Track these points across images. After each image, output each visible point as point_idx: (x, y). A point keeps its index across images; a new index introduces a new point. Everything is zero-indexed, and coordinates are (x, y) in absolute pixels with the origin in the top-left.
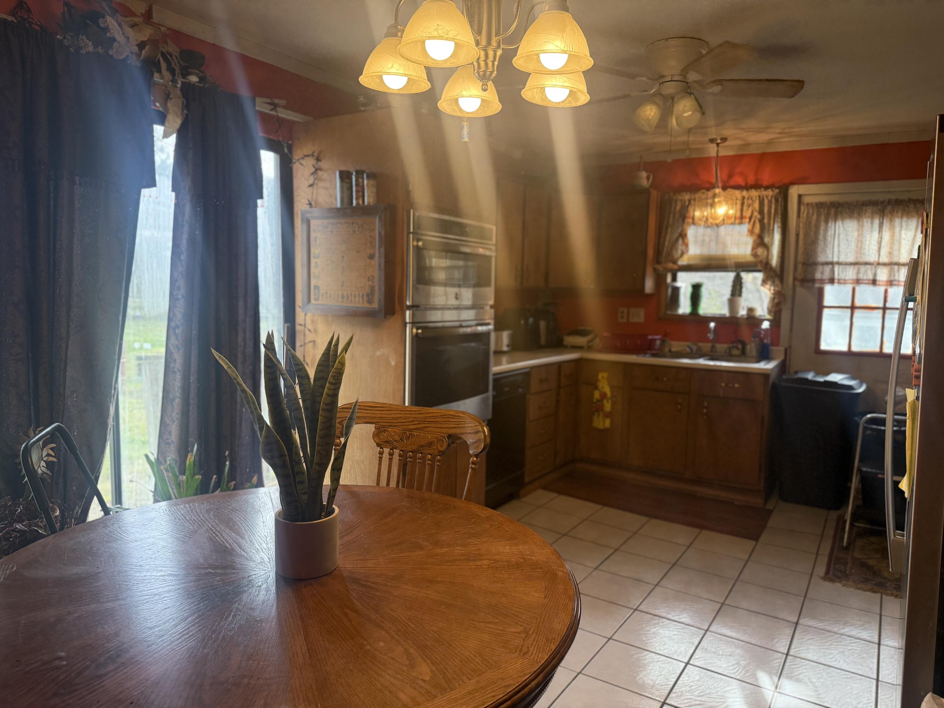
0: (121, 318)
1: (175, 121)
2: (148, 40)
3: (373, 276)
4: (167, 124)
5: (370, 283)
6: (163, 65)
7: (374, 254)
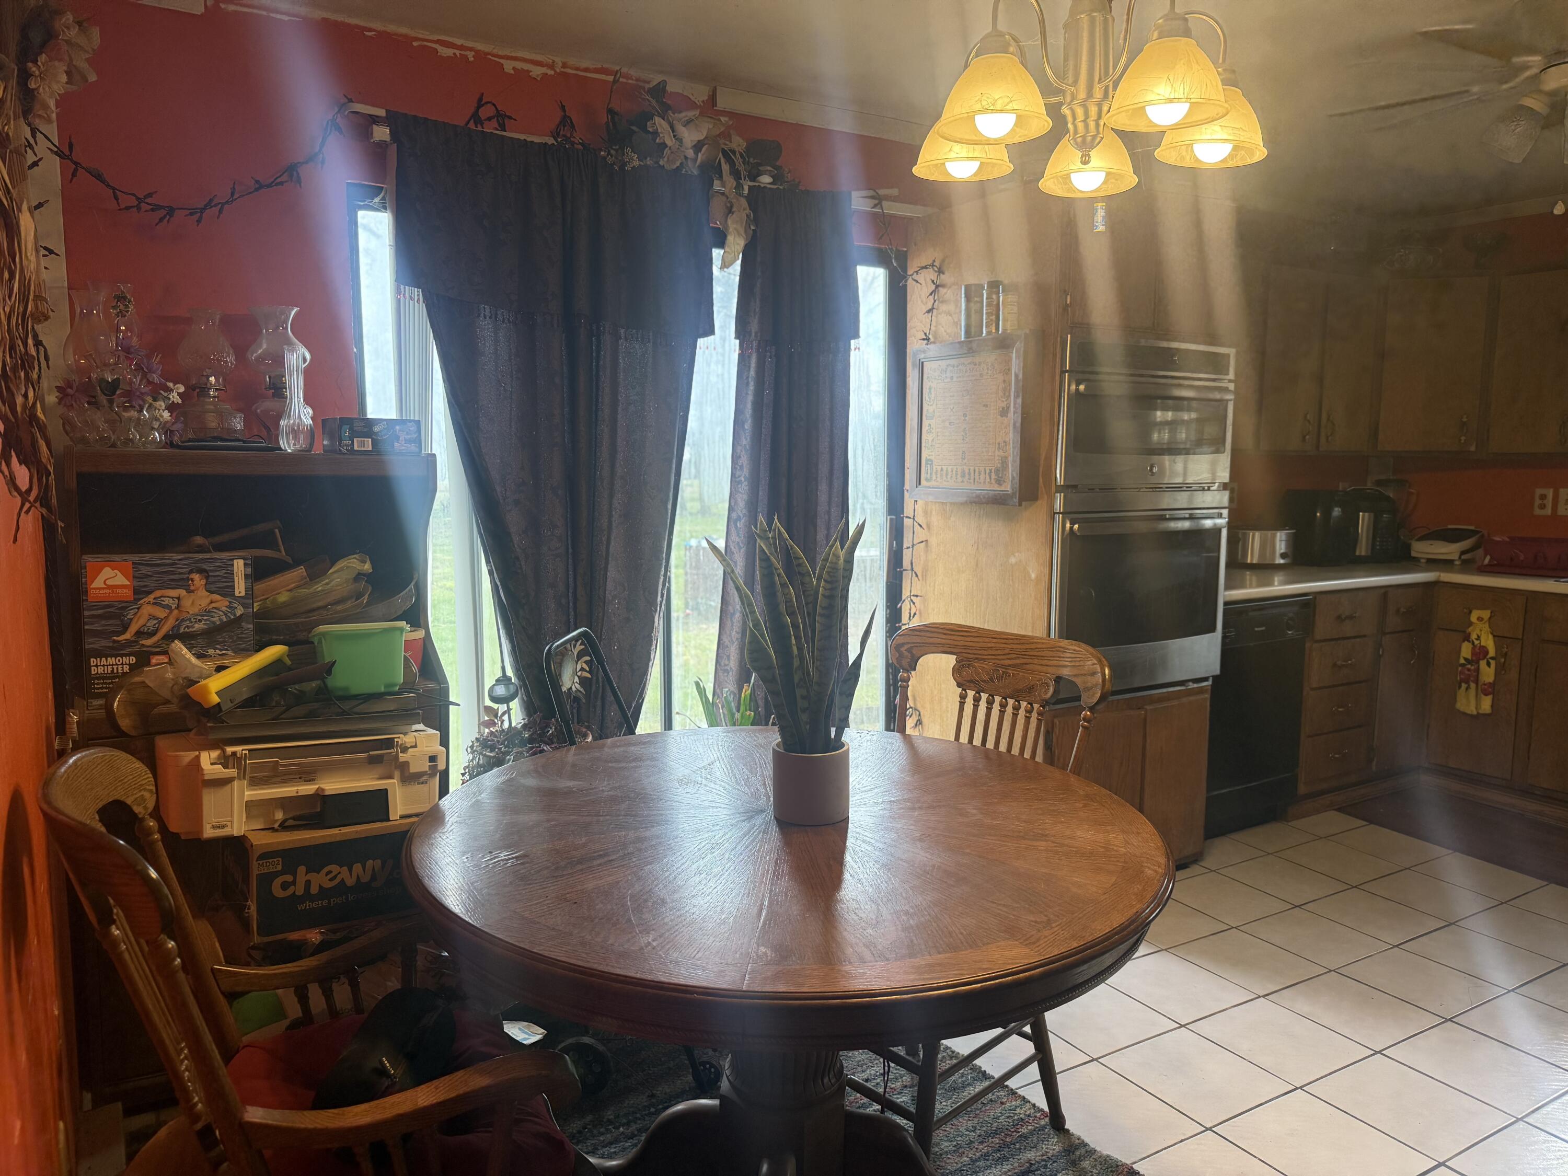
0: (670, 506)
1: (737, 242)
2: (706, 138)
3: (1005, 442)
4: (727, 249)
5: (1001, 453)
6: (725, 167)
7: (1008, 408)
